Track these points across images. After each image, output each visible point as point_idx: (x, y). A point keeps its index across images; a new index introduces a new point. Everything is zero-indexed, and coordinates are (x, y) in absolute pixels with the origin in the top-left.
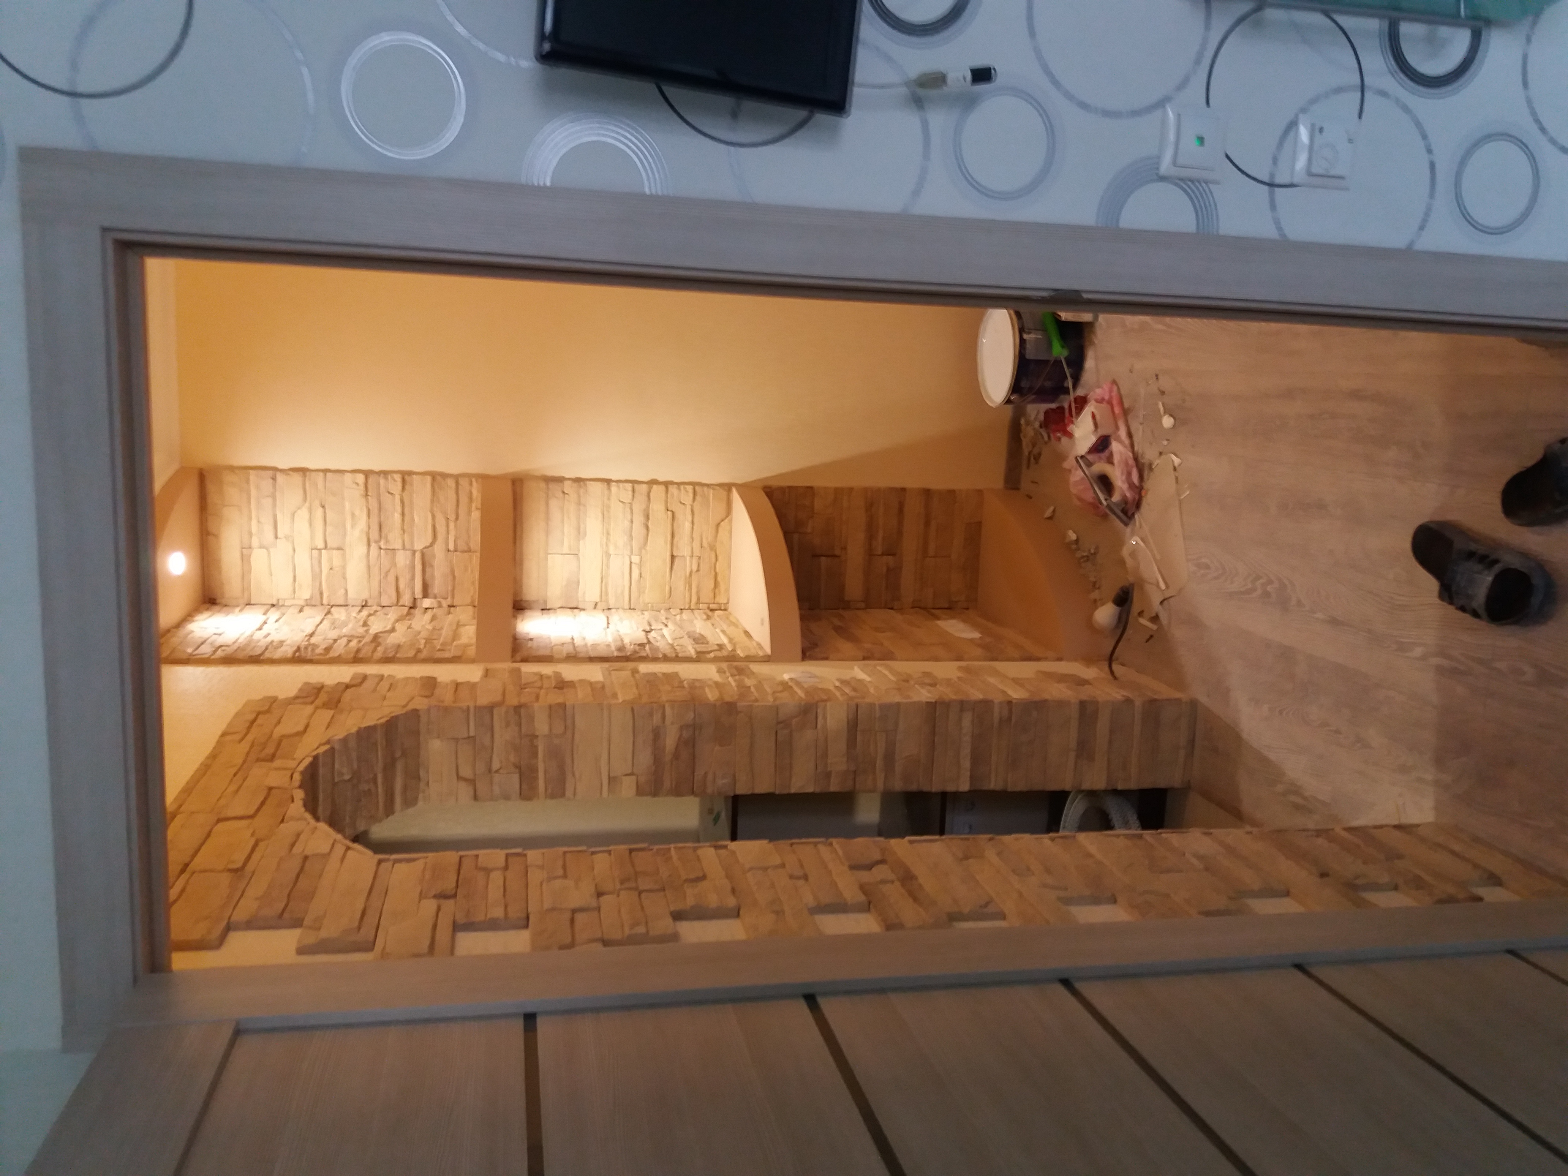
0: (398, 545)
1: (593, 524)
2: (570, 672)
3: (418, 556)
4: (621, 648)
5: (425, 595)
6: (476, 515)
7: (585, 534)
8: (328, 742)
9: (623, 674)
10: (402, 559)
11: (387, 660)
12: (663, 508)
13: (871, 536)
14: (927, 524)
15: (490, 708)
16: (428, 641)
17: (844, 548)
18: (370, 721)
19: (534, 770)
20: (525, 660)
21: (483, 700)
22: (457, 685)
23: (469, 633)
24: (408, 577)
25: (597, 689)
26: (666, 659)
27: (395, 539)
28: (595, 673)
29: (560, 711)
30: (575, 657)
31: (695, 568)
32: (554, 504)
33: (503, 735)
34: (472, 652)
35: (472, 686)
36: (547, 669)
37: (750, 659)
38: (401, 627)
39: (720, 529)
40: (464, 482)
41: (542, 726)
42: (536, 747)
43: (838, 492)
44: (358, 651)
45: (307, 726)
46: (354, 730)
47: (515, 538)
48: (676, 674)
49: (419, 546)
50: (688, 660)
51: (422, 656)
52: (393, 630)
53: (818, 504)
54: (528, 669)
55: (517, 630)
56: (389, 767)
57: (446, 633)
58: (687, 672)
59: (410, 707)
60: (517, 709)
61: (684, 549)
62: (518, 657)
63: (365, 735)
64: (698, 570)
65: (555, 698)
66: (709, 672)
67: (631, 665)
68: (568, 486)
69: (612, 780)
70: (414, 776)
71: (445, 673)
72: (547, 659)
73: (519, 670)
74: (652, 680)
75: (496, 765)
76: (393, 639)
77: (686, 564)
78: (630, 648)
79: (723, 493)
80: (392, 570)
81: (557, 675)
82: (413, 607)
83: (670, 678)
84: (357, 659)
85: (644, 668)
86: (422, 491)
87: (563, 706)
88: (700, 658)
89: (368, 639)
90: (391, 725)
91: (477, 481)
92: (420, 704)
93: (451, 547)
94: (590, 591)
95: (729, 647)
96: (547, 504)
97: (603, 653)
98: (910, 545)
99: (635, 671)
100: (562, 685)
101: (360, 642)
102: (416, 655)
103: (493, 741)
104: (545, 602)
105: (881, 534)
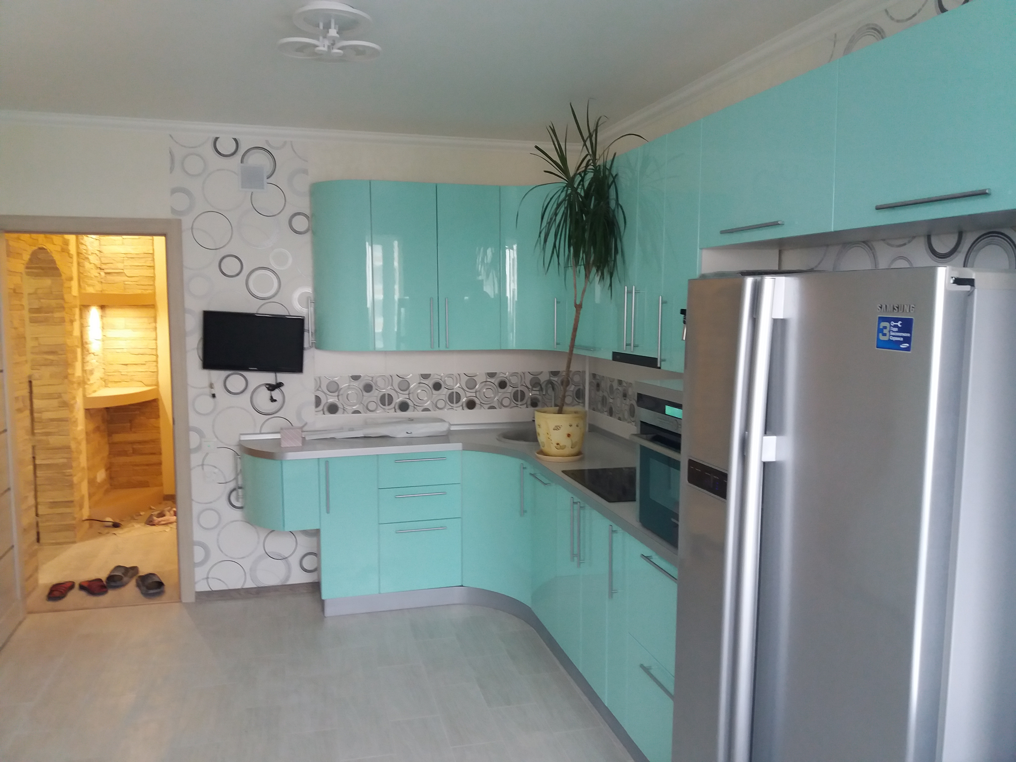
0: (126, 264)
1: (138, 334)
2: (76, 325)
3: (122, 271)
4: (87, 343)
5: (106, 273)
6: (139, 292)
7: (134, 331)
8: (51, 252)
9: (77, 342)
10: (120, 266)
11: (79, 264)
12: (147, 360)
13: (140, 443)
14: (147, 465)
15: (63, 299)
16: (87, 276)
17: (135, 433)
18: (57, 262)
19: (40, 313)
20: (81, 310)
21: (66, 297)
22: (70, 288)
23: (90, 290)
24: (113, 267)
25: (71, 333)
26: (83, 359)
27: (128, 263)
28: (76, 333)
29: (62, 320)
30: (82, 327)
31: (123, 373)
32: (146, 320)
33: (53, 303)
34: (83, 291)
35: (70, 292)
36: (77, 317)
37: (84, 390)
38: (92, 266)
39: (140, 383)
40: (151, 287)
41: (57, 315)
42: (49, 313)
43: (158, 428)
44: (81, 254)
45: (55, 245)
46: (55, 259)
47: (130, 306)
48: (77, 361)
49: (125, 271)
50: (83, 366)
51: (81, 275)
52: (91, 263)
53: (153, 421)
54: (77, 311)
55: (92, 307)
56: (42, 268)
57: (90, 282)
58: (78, 365)
59: (63, 274)
60: (63, 308)
61: (131, 369)
62: (82, 307)
63: (53, 261)
64: (122, 375)
65: (67, 319)
66: (78, 372)
67: (80, 345)
68: (154, 324)
69: (37, 339)
70: (37, 275)
71: (74, 284)
72: (81, 317)
73: (76, 307)
74: (75, 353)
75: (42, 301)
76: (87, 265)
77: (123, 369)
78: (86, 346)
79: (154, 383)
80: (116, 262)
81: (75, 320)
82: (101, 269)
83: (76, 358)
84: (79, 254)
85: (79, 351)
86: (148, 273)
87: (64, 321)
88: (84, 371)
89: (87, 256)
90: (57, 269)
91: (153, 292)
92: (64, 277)
93: (126, 283)
94: (110, 333)
95: (89, 383)
96: (145, 317)
97: (85, 337)
98: (137, 459)
99: (77, 347)
100: (72, 321)
101: (85, 253)
102: (81, 273)
103: (52, 299)
104: (105, 317)
105: (142, 447)
